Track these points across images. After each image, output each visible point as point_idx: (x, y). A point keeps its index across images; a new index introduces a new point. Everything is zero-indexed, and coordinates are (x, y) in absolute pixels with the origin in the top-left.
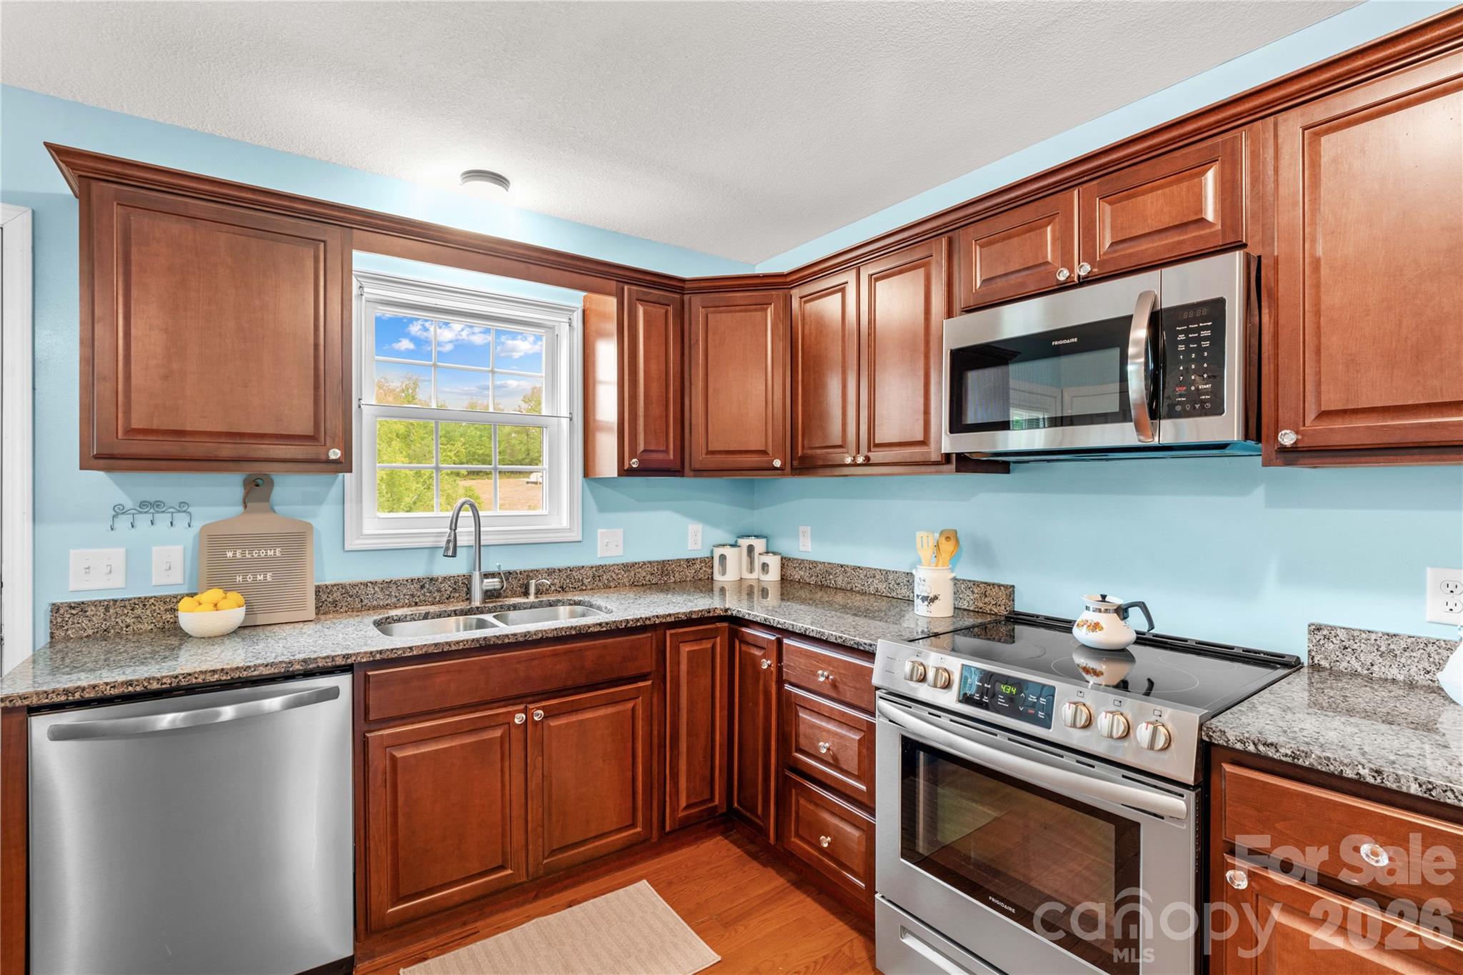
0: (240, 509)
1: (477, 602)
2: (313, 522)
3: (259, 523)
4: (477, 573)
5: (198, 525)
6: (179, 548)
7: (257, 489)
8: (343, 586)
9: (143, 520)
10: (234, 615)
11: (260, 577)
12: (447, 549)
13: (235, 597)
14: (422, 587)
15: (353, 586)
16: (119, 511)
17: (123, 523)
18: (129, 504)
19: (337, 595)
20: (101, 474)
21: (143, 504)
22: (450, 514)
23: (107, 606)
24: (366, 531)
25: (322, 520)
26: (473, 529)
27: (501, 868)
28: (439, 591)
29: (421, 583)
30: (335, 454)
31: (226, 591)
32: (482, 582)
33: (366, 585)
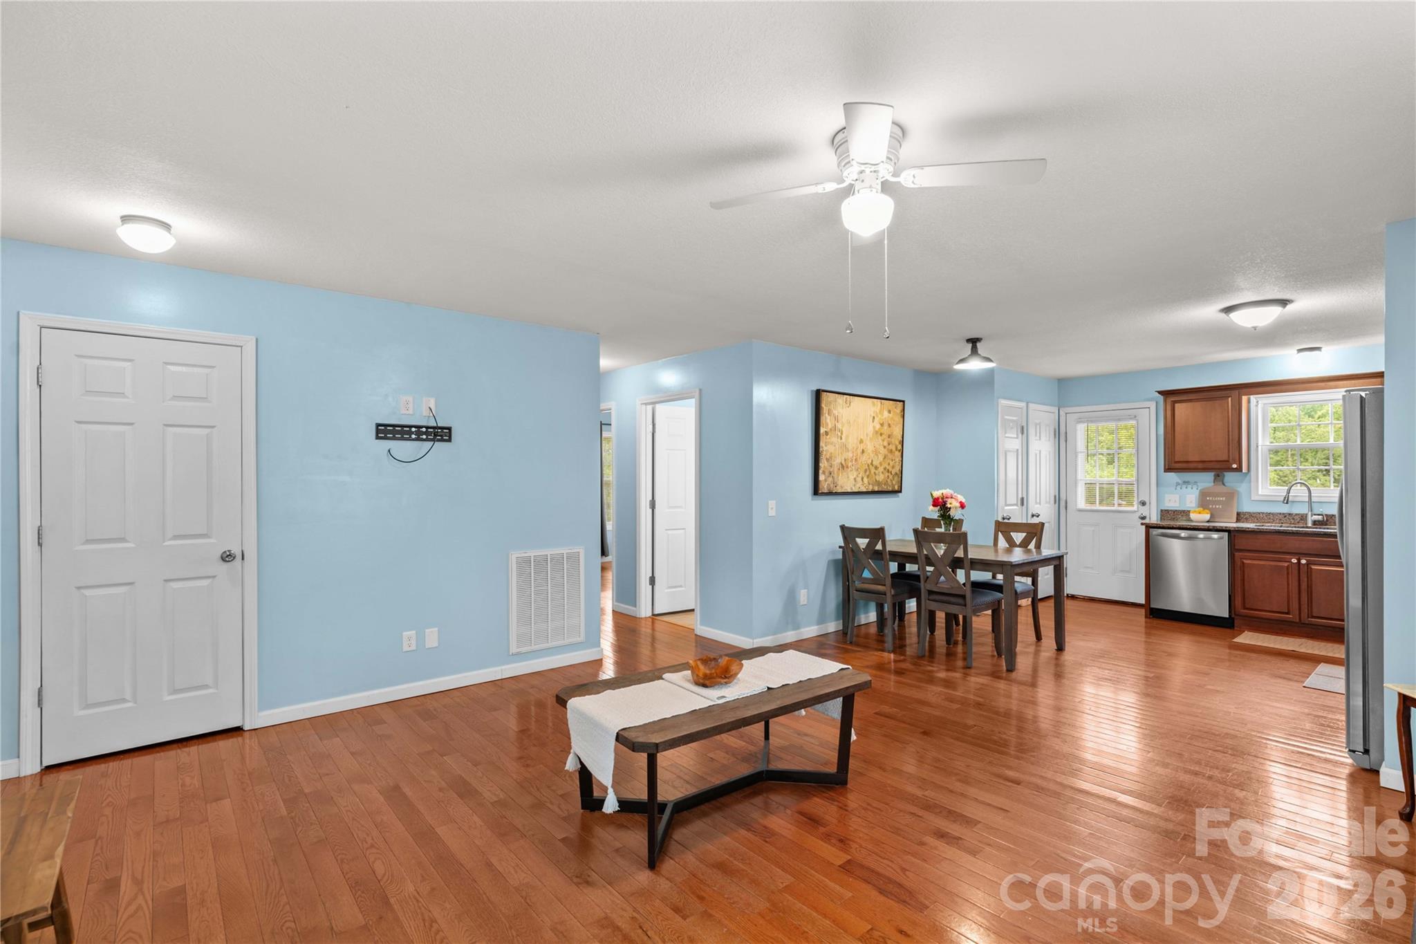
0: (1213, 484)
1: (1310, 524)
2: (1238, 489)
3: (1220, 488)
4: (1310, 513)
5: (1199, 489)
6: (1194, 496)
7: (1219, 478)
8: (1250, 513)
9: (1184, 486)
10: (1207, 517)
11: (1217, 507)
12: (1284, 500)
13: (1207, 511)
14: (1285, 517)
15: (1254, 513)
16: (1178, 484)
17: (1179, 488)
18: (1180, 482)
19: (1247, 516)
20: (1173, 473)
21: (1184, 482)
22: (1287, 488)
23: (1175, 511)
24: (1260, 493)
25: (1242, 488)
26: (1307, 495)
27: (1288, 613)
28: (1293, 519)
29: (1285, 515)
30: (1235, 466)
31: (1204, 509)
32: (1312, 516)
33: (1259, 513)
